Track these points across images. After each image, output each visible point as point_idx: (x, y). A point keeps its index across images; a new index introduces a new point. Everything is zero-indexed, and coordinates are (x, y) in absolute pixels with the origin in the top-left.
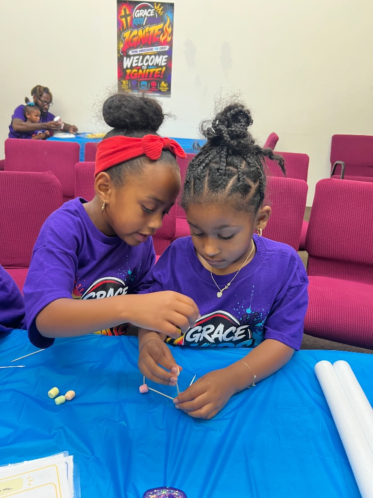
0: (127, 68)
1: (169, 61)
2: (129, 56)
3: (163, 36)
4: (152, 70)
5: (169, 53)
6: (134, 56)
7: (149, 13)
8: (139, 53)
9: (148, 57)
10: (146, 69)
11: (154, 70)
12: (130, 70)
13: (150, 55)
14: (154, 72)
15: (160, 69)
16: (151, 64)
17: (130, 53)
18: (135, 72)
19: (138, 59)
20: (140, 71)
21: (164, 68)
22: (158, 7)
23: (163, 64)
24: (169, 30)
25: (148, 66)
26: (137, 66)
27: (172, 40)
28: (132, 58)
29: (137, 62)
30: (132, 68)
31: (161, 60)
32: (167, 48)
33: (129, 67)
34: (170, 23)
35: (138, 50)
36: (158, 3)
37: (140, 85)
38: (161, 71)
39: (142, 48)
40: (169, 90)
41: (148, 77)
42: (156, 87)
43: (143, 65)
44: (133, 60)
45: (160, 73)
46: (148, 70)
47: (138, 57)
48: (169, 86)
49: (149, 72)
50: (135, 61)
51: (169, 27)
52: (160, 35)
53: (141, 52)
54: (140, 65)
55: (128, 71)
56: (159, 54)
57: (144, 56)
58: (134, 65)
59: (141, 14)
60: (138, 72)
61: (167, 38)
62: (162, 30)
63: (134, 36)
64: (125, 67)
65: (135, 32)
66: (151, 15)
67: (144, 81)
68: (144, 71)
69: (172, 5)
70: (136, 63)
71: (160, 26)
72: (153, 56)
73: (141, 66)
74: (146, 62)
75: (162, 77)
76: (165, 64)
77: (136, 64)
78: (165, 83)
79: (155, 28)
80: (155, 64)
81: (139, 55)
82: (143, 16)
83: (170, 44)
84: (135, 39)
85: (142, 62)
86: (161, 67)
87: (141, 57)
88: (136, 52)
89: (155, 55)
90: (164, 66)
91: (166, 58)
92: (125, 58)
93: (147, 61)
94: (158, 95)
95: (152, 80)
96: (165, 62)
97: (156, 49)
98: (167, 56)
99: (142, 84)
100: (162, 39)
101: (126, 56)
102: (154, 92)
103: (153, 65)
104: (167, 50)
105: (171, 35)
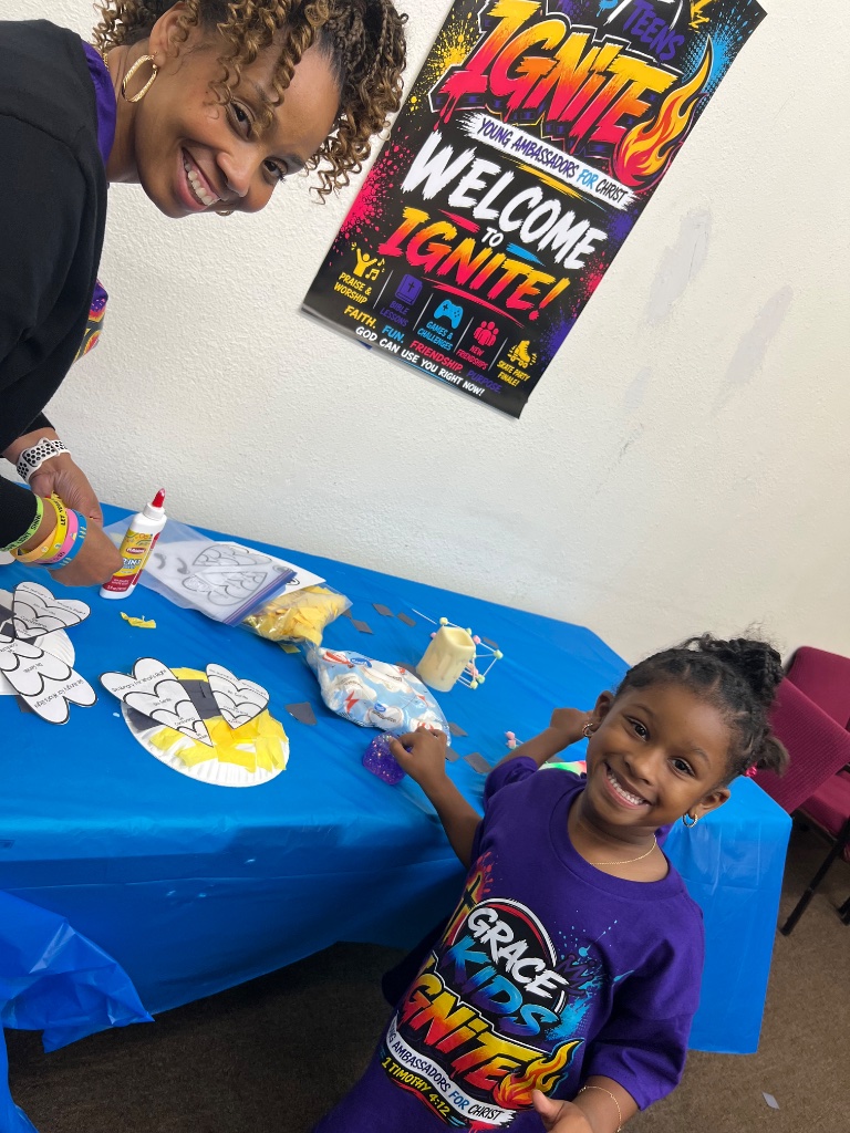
0: (416, 198)
1: (602, 256)
2: (458, 140)
3: (640, 138)
4: (515, 268)
5: (616, 225)
6: (485, 152)
8: (508, 149)
9: (535, 193)
10: (496, 250)
11: (525, 269)
12: (423, 216)
13: (549, 193)
14: (521, 278)
15: (547, 279)
16: (527, 237)
17: (475, 126)
18: (439, 238)
19: (490, 180)
20: (468, 245)
21: (564, 283)
23: (573, 263)
24: (678, 122)
25: (513, 237)
26: (467, 212)
27: (660, 173)
28: (467, 156)
29: (478, 195)
30: (438, 207)
31: (571, 238)
32: (623, 200)
33: (430, 193)
34: (697, 94)
35: (518, 134)
37: (429, 316)
38: (545, 288)
39: (534, 131)
40: (527, 388)
41: (481, 293)
42: (489, 353)
43: (495, 223)
44: (467, 169)
45: (539, 298)
46: (500, 258)
47: (493, 169)
48: (536, 371)
49: (501, 271)
50: (472, 181)
51: (682, 112)
52: (637, 121)
53: (519, 154)
54: (483, 212)
55: (414, 216)
56: (583, 207)
57: (524, 180)
58: (457, 199)
60: (455, 243)
61: (648, 153)
62: (653, 98)
63: (537, 49)
64: (409, 184)
65: (553, 29)
67: (457, 300)
68: (486, 253)
70: (470, 193)
71: (659, 79)
72: (555, 205)
73: (484, 224)
74: (513, 217)
75: (534, 316)
76: (579, 265)
77: (468, 202)
78: (530, 351)
80: (542, 245)
81: (506, 162)
83: (646, 186)
84: (534, 66)
85: (498, 204)
86: (559, 271)
87: (508, 178)
88: (502, 136)
89: (568, 204)
90: (571, 274)
91: (594, 243)
92: (435, 138)
93: (521, 212)
94: (476, 390)
95: (489, 316)
96: (581, 257)
97: (586, 178)
98: (601, 235)
99: (438, 314)
100: (634, 144)
101: (442, 129)
102: (468, 371)
103: (533, 246)
104: (619, 205)
105: (672, 148)
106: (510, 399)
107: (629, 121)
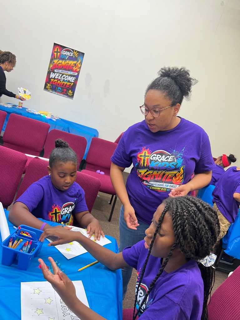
0: (52, 78)
1: (76, 80)
2: (54, 72)
4: (65, 83)
5: (77, 77)
6: (57, 73)
7: (70, 54)
8: (60, 72)
9: (65, 75)
10: (62, 81)
11: (67, 83)
12: (53, 80)
13: (66, 75)
14: (67, 84)
15: (70, 83)
16: (65, 80)
17: (55, 71)
18: (56, 81)
19: (59, 75)
20: (59, 82)
21: (72, 84)
22: (76, 53)
23: (72, 81)
24: (79, 66)
25: (64, 80)
26: (58, 79)
27: (80, 71)
28: (56, 74)
29: (58, 77)
30: (54, 78)
31: (72, 79)
32: (76, 74)
33: (53, 78)
34: (80, 62)
35: (60, 71)
36: (76, 51)
38: (70, 85)
39: (62, 70)
41: (63, 86)
42: (66, 92)
43: (61, 79)
44: (56, 75)
45: (70, 86)
46: (63, 82)
47: (59, 74)
48: (73, 94)
49: (64, 84)
50: (57, 76)
51: (79, 64)
52: (74, 67)
53: (61, 72)
54: (59, 78)
55: (52, 80)
56: (71, 76)
57: (63, 74)
58: (56, 78)
59: (66, 53)
60: (57, 81)
61: (77, 69)
62: (75, 64)
63: (59, 63)
64: (51, 77)
65: (60, 61)
66: (71, 56)
67: (60, 87)
68: (61, 82)
69: (83, 54)
70: (57, 77)
71: (75, 62)
72: (68, 76)
73: (60, 79)
74: (63, 78)
75: (70, 87)
76: (74, 81)
77: (57, 78)
78: (71, 91)
79: (72, 63)
80: (68, 80)
81: (60, 73)
82: (67, 55)
83: (79, 72)
84: (60, 65)
85: (61, 77)
86: (71, 82)
87: (61, 75)
88: (59, 71)
89: (69, 76)
92: (52, 73)
93: (64, 77)
94: (66, 96)
95: (65, 88)
96: (73, 81)
97: (70, 73)
98: (75, 78)
99: (58, 89)
100: (74, 68)
101: (52, 72)
102: (64, 94)
103: (67, 80)
104: (76, 75)
105: (80, 68)
106: (72, 96)
107: (73, 67)
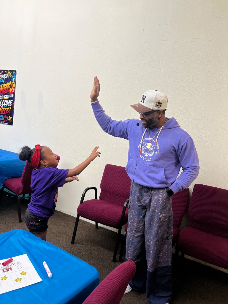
1: (13, 103)
3: (11, 89)
5: (13, 99)
7: (6, 76)
9: (4, 101)
13: (5, 100)
14: (6, 109)
15: (9, 108)
16: (5, 105)
21: (11, 108)
22: (10, 72)
23: (10, 105)
24: (14, 85)
25: (4, 106)
27: (15, 91)
31: (9, 103)
34: (14, 81)
36: (9, 70)
39: (1, 95)
40: (12, 121)
41: (3, 113)
42: (7, 119)
43: (2, 106)
45: (9, 111)
48: (12, 119)
49: (4, 110)
51: (14, 84)
53: (1, 98)
57: (2, 100)
59: (2, 77)
61: (12, 90)
62: (10, 85)
66: (7, 77)
67: (2, 115)
68: (2, 109)
69: (15, 71)
71: (10, 83)
72: (6, 101)
75: (9, 113)
76: (11, 105)
78: (11, 117)
79: (7, 85)
81: (0, 100)
83: (14, 93)
85: (1, 103)
86: (9, 107)
89: (7, 100)
90: (11, 106)
91: (12, 102)
93: (3, 103)
94: (7, 124)
95: (5, 115)
96: (11, 104)
97: (8, 96)
98: (12, 101)
99: (0, 117)
100: (10, 90)
102: (5, 122)
103: (6, 106)
104: (12, 97)
105: (15, 88)
106: (11, 123)
107: (9, 89)
